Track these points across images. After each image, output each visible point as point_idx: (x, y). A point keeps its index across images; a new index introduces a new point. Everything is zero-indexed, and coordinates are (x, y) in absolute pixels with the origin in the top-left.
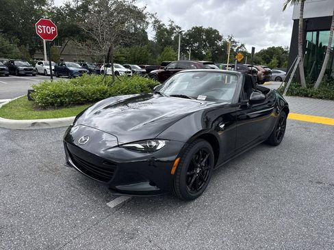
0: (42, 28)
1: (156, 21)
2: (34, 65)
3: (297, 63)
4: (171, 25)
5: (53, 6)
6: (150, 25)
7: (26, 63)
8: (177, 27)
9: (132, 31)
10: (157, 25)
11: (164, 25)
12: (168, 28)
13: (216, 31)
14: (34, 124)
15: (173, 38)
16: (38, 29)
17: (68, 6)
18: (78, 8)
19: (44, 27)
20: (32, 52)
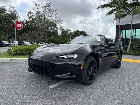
0: (17, 25)
1: (61, 28)
2: (10, 43)
3: (119, 41)
4: (67, 29)
5: (20, 20)
6: (59, 29)
7: (7, 42)
8: (70, 30)
9: (52, 31)
10: (62, 29)
11: (64, 29)
12: (66, 30)
13: (85, 32)
14: (11, 60)
15: (68, 34)
16: (15, 25)
17: (26, 20)
18: (30, 21)
19: (17, 24)
20: (9, 38)
